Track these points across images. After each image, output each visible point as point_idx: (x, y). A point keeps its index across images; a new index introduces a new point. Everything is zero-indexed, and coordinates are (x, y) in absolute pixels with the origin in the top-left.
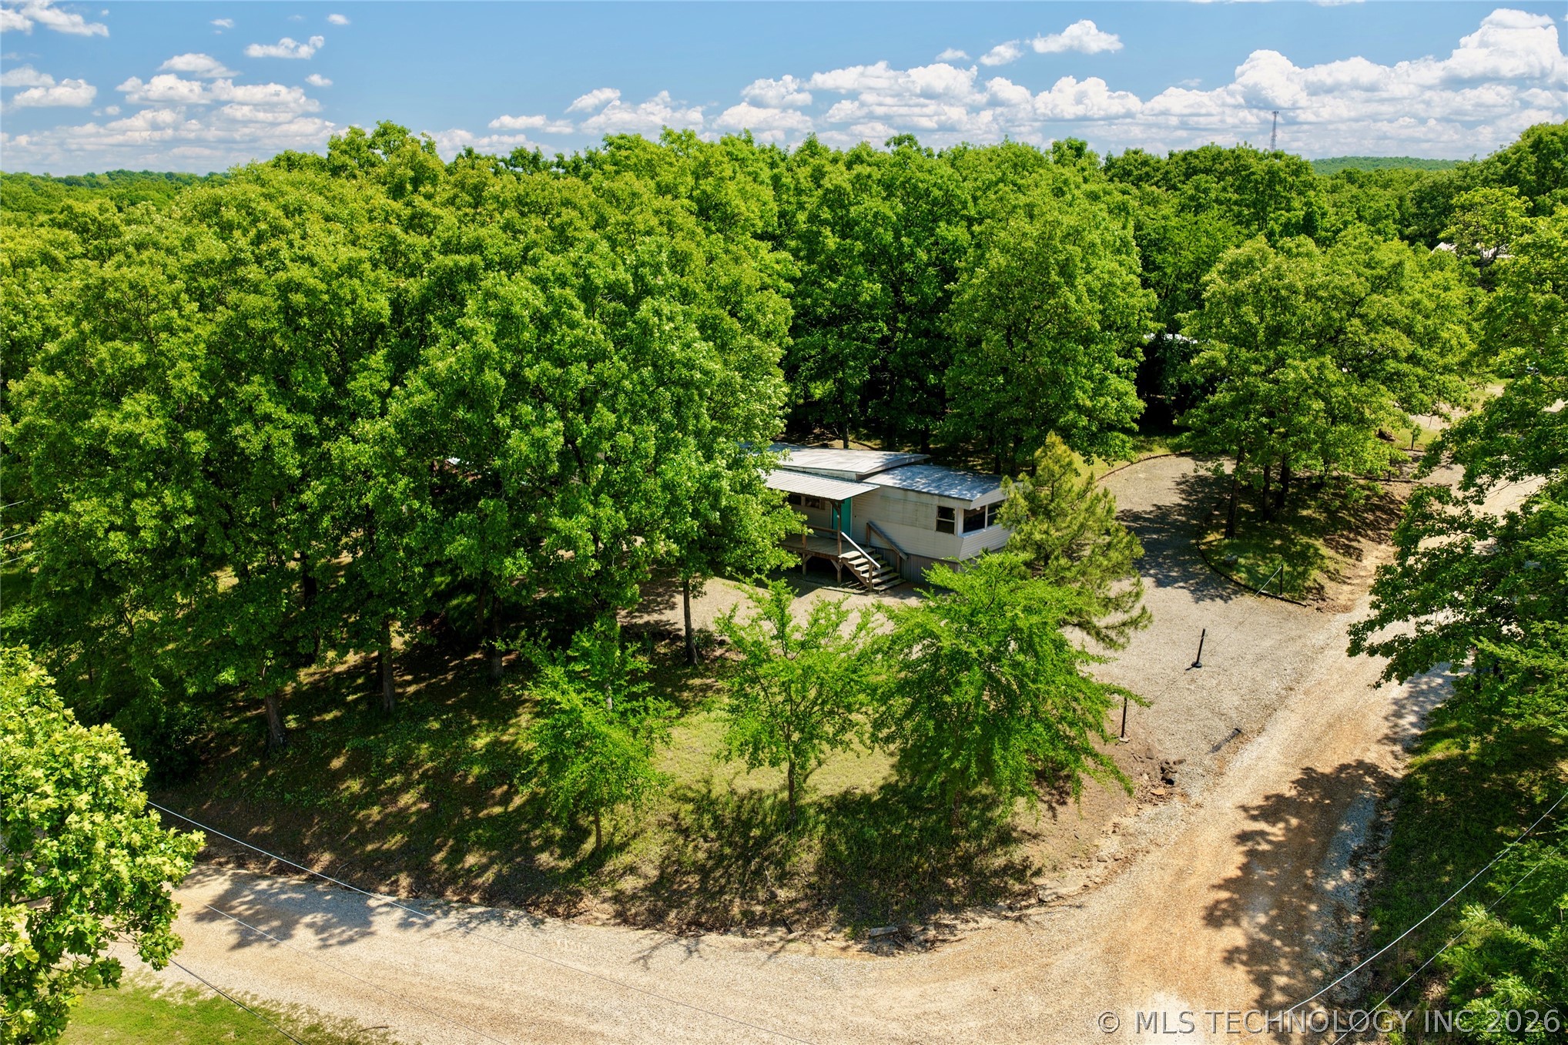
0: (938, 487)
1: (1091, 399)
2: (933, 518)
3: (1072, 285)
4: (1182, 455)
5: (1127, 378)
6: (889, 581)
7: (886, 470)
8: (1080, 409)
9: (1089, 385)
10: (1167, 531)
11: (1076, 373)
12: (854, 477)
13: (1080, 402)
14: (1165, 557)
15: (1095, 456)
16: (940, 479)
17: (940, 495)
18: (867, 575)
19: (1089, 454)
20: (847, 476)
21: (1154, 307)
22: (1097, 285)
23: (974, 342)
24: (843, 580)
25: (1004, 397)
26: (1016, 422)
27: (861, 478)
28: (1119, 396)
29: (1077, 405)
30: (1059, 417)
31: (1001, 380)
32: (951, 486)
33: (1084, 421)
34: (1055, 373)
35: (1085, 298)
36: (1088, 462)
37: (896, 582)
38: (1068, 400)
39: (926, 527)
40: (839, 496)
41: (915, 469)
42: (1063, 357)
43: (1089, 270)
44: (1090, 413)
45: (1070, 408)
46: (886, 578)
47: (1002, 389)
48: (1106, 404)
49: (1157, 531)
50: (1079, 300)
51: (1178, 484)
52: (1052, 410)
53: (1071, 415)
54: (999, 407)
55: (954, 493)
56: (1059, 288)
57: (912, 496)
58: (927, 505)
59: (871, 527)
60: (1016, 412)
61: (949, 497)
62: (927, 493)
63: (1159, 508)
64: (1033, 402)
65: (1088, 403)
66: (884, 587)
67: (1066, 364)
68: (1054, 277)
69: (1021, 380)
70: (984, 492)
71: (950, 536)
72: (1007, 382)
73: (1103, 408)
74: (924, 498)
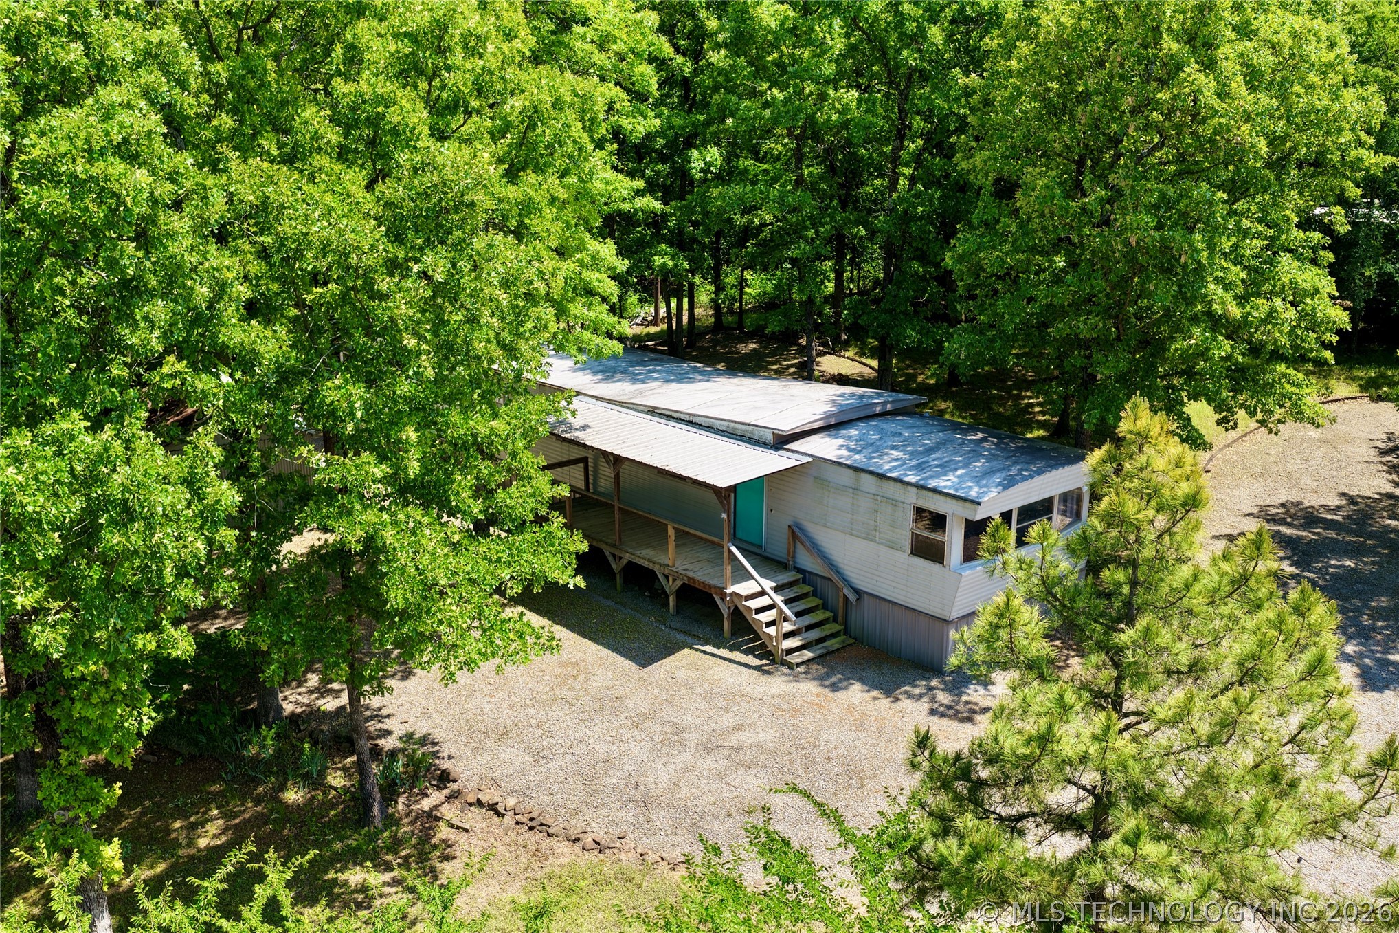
0: (920, 468)
1: (1242, 300)
2: (906, 526)
3: (1209, 66)
4: (1380, 399)
5: (1314, 262)
6: (820, 641)
7: (831, 427)
8: (1216, 322)
9: (1238, 274)
10: (1371, 551)
11: (1211, 248)
12: (770, 438)
13: (1217, 307)
14: (1377, 614)
15: (1241, 414)
16: (930, 450)
17: (921, 487)
18: (772, 631)
19: (1230, 410)
20: (758, 434)
21: (1376, 123)
22: (1264, 60)
23: (1006, 189)
24: (734, 634)
25: (1063, 296)
26: (1084, 344)
27: (781, 441)
28: (1297, 298)
29: (1209, 314)
30: (1172, 339)
31: (1060, 261)
32: (946, 468)
33: (1224, 347)
34: (1165, 246)
35: (1238, 86)
36: (1226, 422)
37: (833, 644)
38: (1190, 302)
39: (892, 546)
40: (722, 479)
41: (890, 426)
42: (1184, 215)
43: (1244, 31)
44: (1234, 330)
45: (1195, 320)
46: (814, 635)
47: (1057, 278)
48: (1272, 314)
49: (1355, 551)
50: (1223, 93)
51: (1383, 453)
52: (1158, 323)
53: (1198, 334)
54: (1054, 312)
55: (946, 483)
56: (1179, 68)
57: (868, 481)
58: (894, 503)
59: (796, 534)
60: (1084, 326)
61: (936, 491)
62: (897, 480)
63: (1352, 500)
64: (1120, 305)
65: (1235, 311)
66: (808, 654)
67: (1191, 230)
68: (1170, 45)
69: (1101, 262)
70: (1009, 483)
71: (936, 567)
72: (1073, 265)
73: (1263, 321)
74: (891, 489)
